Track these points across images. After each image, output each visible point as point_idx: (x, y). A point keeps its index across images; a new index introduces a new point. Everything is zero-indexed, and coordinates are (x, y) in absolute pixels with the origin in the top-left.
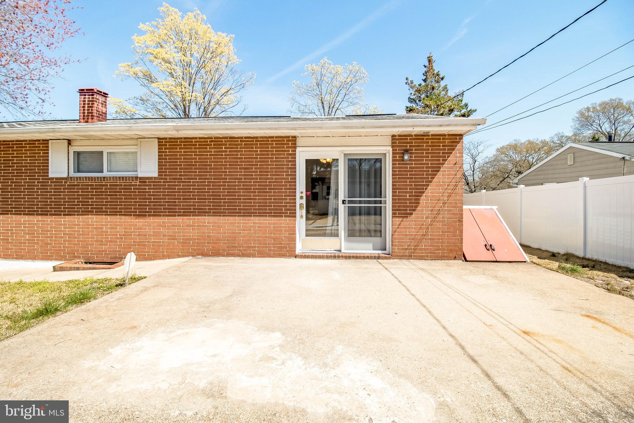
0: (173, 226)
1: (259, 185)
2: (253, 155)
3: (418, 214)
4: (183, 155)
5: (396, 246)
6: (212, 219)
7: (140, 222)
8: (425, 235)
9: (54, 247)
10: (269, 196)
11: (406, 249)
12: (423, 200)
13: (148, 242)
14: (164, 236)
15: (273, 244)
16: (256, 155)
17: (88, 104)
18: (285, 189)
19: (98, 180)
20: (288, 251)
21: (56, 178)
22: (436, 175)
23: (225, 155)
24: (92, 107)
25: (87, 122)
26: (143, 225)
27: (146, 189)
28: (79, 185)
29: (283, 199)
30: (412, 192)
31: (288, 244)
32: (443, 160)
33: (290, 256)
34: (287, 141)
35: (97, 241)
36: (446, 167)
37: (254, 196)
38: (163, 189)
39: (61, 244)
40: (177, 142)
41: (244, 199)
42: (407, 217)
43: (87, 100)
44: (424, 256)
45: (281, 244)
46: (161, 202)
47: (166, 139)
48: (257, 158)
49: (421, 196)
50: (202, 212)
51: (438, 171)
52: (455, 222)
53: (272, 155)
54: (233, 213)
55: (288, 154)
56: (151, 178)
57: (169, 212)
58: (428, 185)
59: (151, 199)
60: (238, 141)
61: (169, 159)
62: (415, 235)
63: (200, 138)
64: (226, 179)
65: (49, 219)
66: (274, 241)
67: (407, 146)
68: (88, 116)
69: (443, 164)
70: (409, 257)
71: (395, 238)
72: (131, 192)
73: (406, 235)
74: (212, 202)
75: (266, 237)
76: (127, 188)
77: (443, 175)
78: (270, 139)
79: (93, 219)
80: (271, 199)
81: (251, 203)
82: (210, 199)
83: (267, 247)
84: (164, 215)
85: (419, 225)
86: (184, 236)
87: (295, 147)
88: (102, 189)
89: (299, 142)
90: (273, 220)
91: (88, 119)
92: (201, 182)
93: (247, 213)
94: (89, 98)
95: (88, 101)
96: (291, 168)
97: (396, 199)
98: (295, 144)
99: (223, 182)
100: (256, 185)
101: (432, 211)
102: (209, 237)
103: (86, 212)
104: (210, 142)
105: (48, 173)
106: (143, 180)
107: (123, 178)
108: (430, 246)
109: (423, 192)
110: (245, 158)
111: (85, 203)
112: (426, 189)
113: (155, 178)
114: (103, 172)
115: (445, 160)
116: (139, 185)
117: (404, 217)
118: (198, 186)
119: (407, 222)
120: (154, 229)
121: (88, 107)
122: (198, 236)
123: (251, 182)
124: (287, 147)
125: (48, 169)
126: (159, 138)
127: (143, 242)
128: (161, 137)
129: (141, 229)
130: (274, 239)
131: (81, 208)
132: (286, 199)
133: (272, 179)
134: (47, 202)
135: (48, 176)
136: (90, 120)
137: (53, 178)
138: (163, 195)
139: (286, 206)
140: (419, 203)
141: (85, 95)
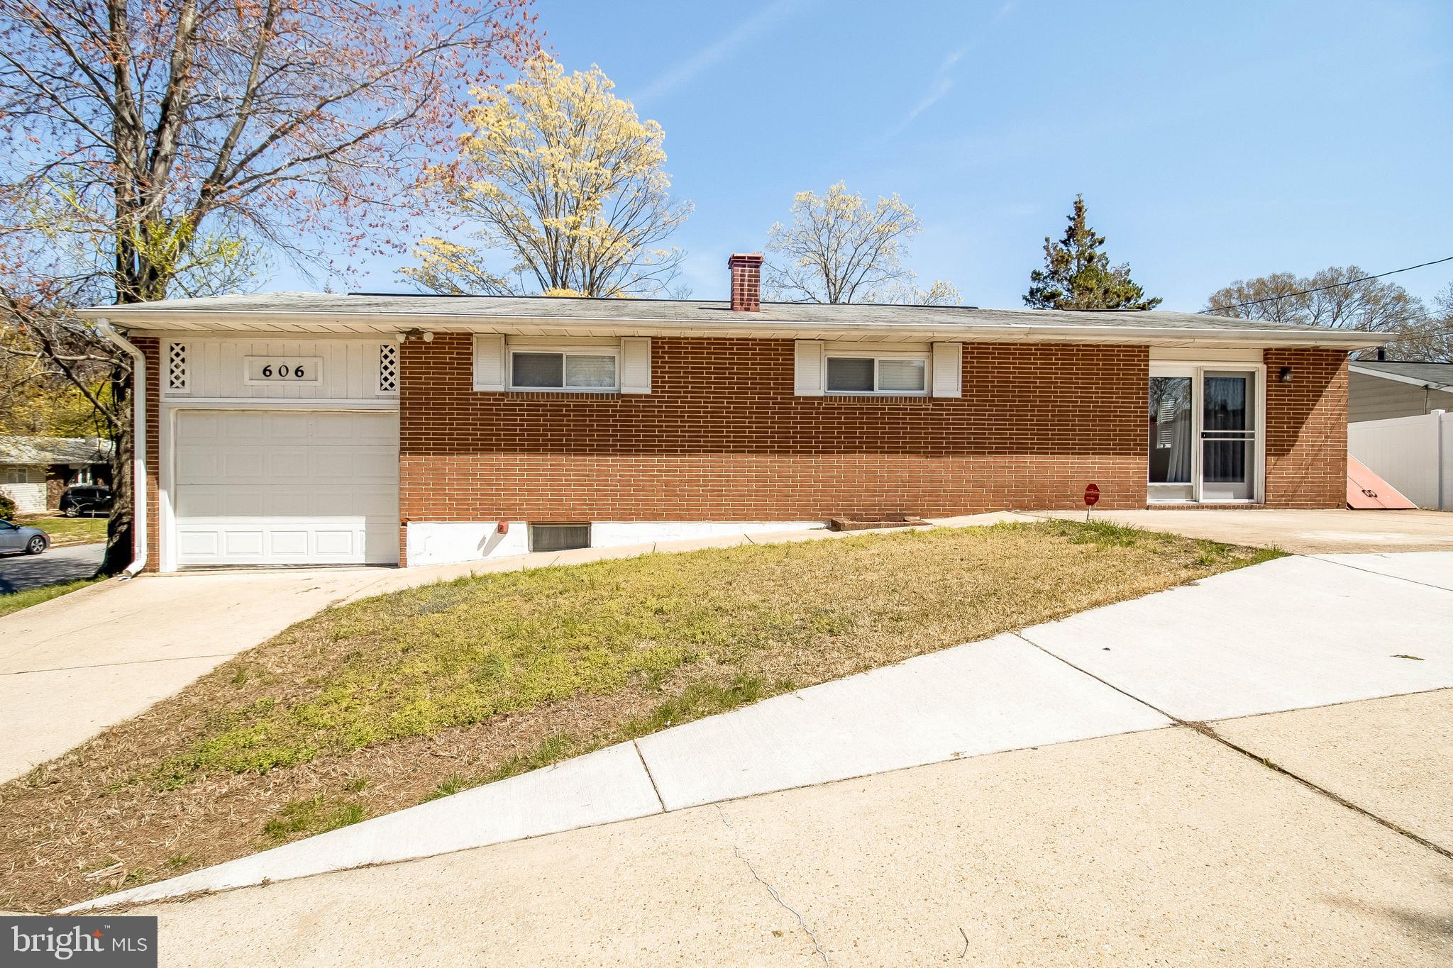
0: (981, 467)
1: (1100, 412)
2: (1093, 369)
3: (1296, 450)
4: (997, 368)
5: (1270, 491)
6: (1034, 458)
7: (933, 463)
8: (1304, 478)
9: (798, 500)
10: (1114, 426)
11: (1283, 496)
12: (1304, 432)
13: (944, 491)
14: (968, 481)
15: (1117, 491)
16: (1097, 369)
17: (749, 281)
18: (1135, 417)
19: (873, 401)
20: (1137, 501)
21: (805, 398)
22: (1317, 401)
23: (1056, 369)
24: (756, 286)
25: (747, 310)
26: (937, 467)
27: (942, 415)
28: (841, 409)
29: (1131, 431)
30: (1290, 423)
31: (1137, 491)
32: (1326, 382)
33: (1140, 507)
34: (1139, 351)
35: (867, 491)
36: (1330, 392)
37: (1093, 425)
38: (968, 415)
39: (811, 495)
40: (989, 349)
41: (1079, 430)
42: (1284, 455)
43: (747, 274)
44: (1303, 505)
45: (1128, 491)
46: (964, 434)
47: (973, 344)
48: (1098, 374)
49: (1300, 427)
50: (1022, 449)
51: (1320, 396)
52: (1338, 460)
53: (1118, 370)
54: (1065, 450)
55: (1139, 370)
56: (950, 399)
57: (975, 448)
58: (1308, 414)
59: (949, 429)
60: (1073, 350)
61: (977, 372)
62: (1293, 478)
63: (1021, 344)
64: (1056, 402)
65: (790, 460)
66: (1119, 486)
67: (1284, 363)
68: (749, 300)
69: (1326, 387)
70: (1286, 506)
71: (1270, 482)
72: (920, 419)
73: (1283, 478)
74: (1035, 434)
75: (1109, 482)
76: (915, 412)
77: (1326, 401)
78: (1116, 349)
79: (862, 460)
80: (1116, 430)
81: (1089, 435)
82: (1034, 429)
83: (1109, 496)
84: (967, 453)
85: (1298, 464)
86: (996, 482)
87: (1148, 361)
88: (877, 414)
89: (1153, 353)
90: (1118, 459)
91: (749, 305)
92: (1022, 406)
93: (1084, 451)
94: (751, 271)
95: (749, 276)
96: (1142, 389)
97: (1271, 432)
98: (1148, 356)
99: (1052, 406)
100: (1096, 411)
101: (1313, 446)
102: (1031, 482)
103: (851, 449)
104: (1035, 349)
105: (793, 389)
106: (939, 402)
107: (910, 398)
108: (1311, 491)
109: (1303, 423)
110: (1082, 374)
111: (850, 435)
112: (1306, 418)
113: (956, 399)
114: (873, 390)
115: (1328, 383)
116: (932, 410)
117: (1279, 455)
118: (1017, 411)
119: (1283, 462)
120: (953, 472)
121: (749, 285)
122: (1016, 481)
123: (1089, 407)
124: (1138, 361)
125: (793, 384)
126: (964, 343)
127: (937, 491)
128: (967, 341)
129: (934, 472)
130: (1118, 484)
131: (844, 442)
132: (1136, 430)
133: (1118, 402)
134: (789, 432)
135: (793, 394)
136: (753, 306)
137: (799, 398)
138: (967, 424)
139: (1136, 440)
140: (1297, 437)
141: (745, 266)
